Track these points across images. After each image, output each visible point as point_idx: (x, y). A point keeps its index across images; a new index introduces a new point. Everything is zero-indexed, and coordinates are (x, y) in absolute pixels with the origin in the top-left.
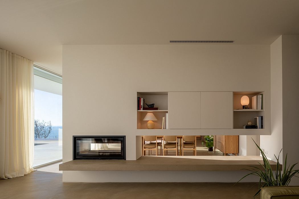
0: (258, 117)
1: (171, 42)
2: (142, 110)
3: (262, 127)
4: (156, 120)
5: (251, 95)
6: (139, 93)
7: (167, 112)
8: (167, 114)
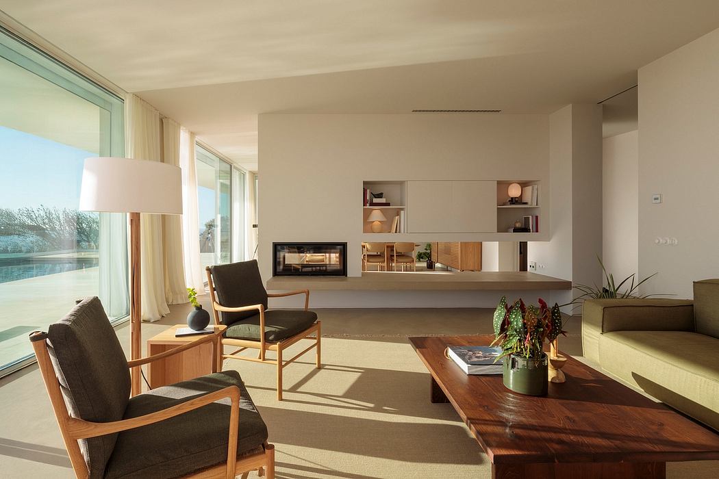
0: (530, 217)
1: (413, 111)
2: (368, 207)
3: (537, 231)
4: (385, 220)
5: (524, 185)
6: (365, 183)
7: (402, 209)
8: (402, 212)
